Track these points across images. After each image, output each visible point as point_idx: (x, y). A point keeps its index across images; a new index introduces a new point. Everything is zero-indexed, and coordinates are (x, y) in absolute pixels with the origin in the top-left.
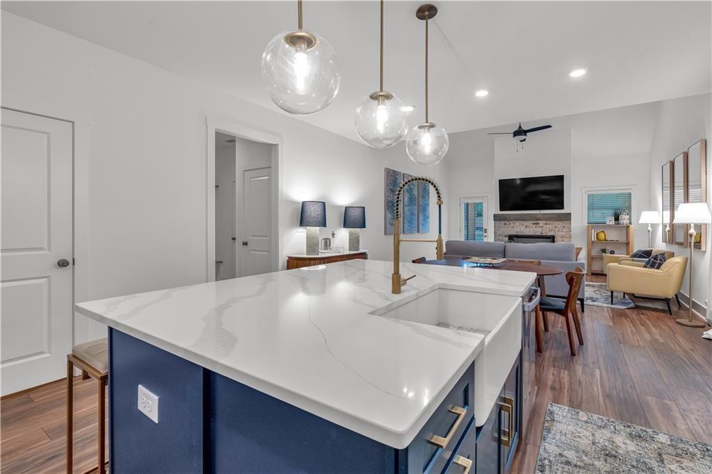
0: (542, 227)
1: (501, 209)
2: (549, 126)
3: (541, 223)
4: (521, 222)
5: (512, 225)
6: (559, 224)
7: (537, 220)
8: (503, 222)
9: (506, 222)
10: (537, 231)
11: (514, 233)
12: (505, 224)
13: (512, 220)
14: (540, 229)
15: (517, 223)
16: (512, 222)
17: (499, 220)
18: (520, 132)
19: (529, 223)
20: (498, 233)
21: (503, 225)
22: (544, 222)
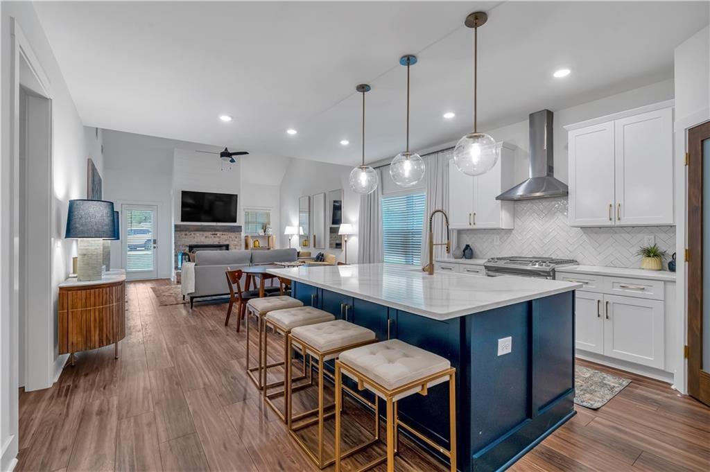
0: (219, 237)
1: (182, 220)
2: (246, 153)
3: (219, 234)
4: (201, 233)
5: (193, 235)
6: (233, 235)
7: (215, 231)
8: (184, 233)
9: (187, 233)
10: (215, 241)
11: (195, 243)
12: (186, 235)
13: (192, 231)
14: (218, 239)
15: (198, 234)
16: (192, 233)
17: (180, 231)
18: (226, 154)
19: (209, 234)
20: (179, 243)
21: (183, 236)
22: (221, 233)
